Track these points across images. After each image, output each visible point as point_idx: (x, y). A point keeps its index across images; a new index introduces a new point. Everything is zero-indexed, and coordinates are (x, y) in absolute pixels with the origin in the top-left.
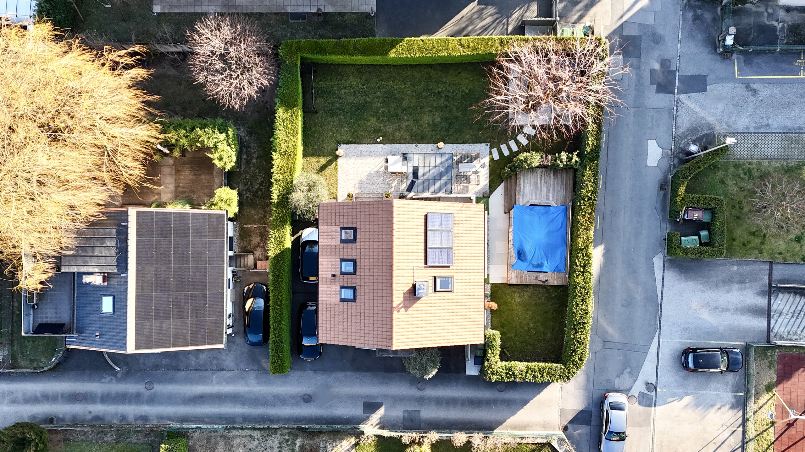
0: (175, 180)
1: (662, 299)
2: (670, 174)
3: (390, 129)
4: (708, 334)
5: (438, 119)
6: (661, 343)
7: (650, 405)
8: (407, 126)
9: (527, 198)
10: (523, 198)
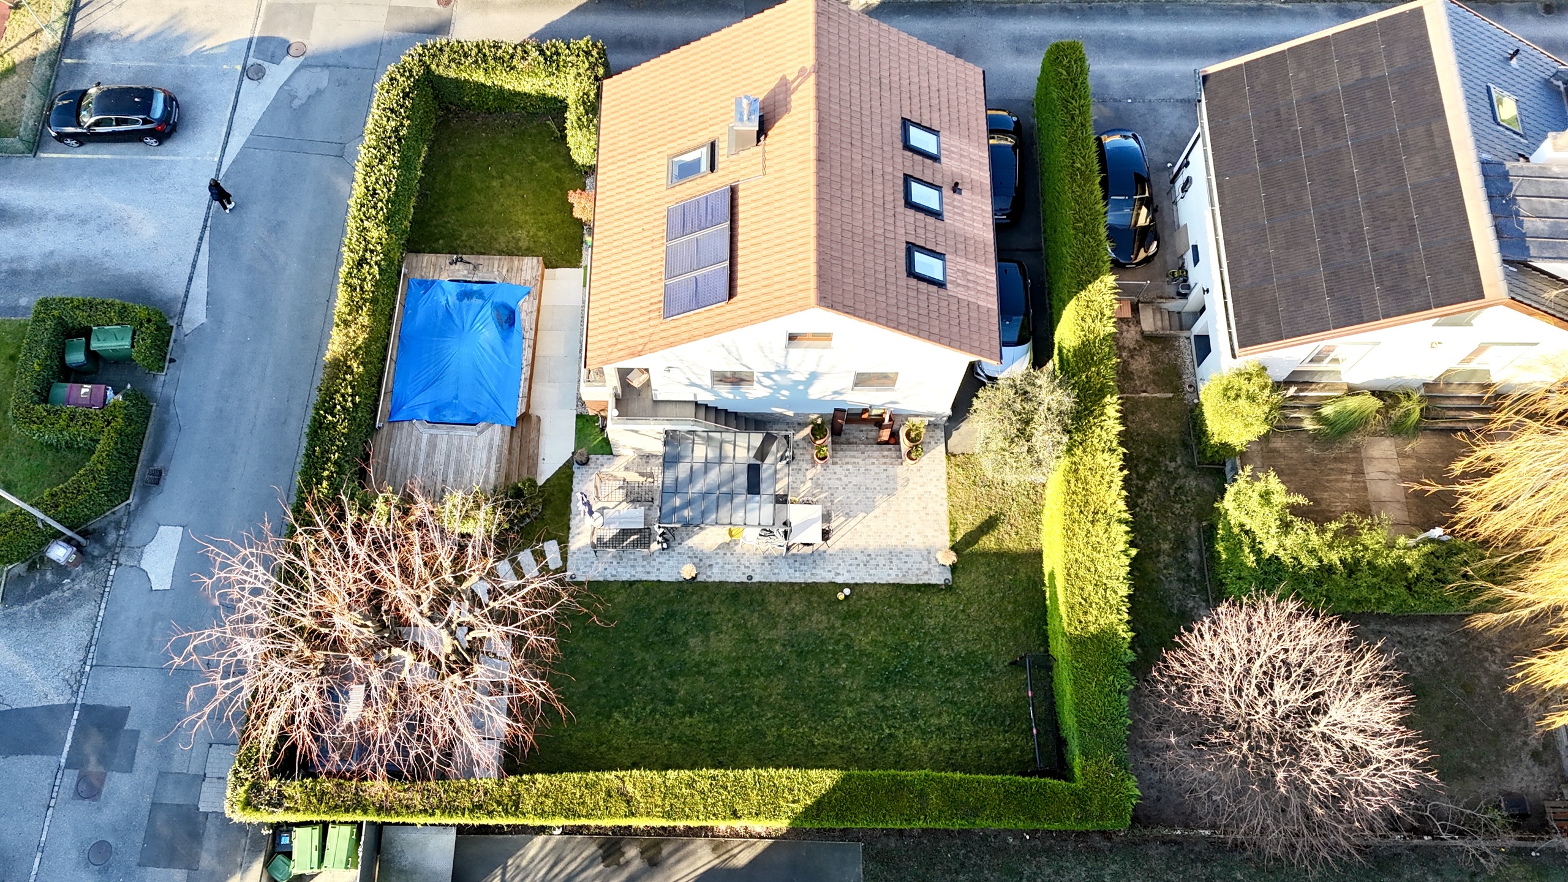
0: (1365, 489)
1: (201, 239)
2: (132, 507)
3: (819, 621)
4: (112, 172)
5: (692, 642)
6: (219, 153)
7: (262, 40)
8: (775, 626)
9: (483, 440)
10: (492, 439)
